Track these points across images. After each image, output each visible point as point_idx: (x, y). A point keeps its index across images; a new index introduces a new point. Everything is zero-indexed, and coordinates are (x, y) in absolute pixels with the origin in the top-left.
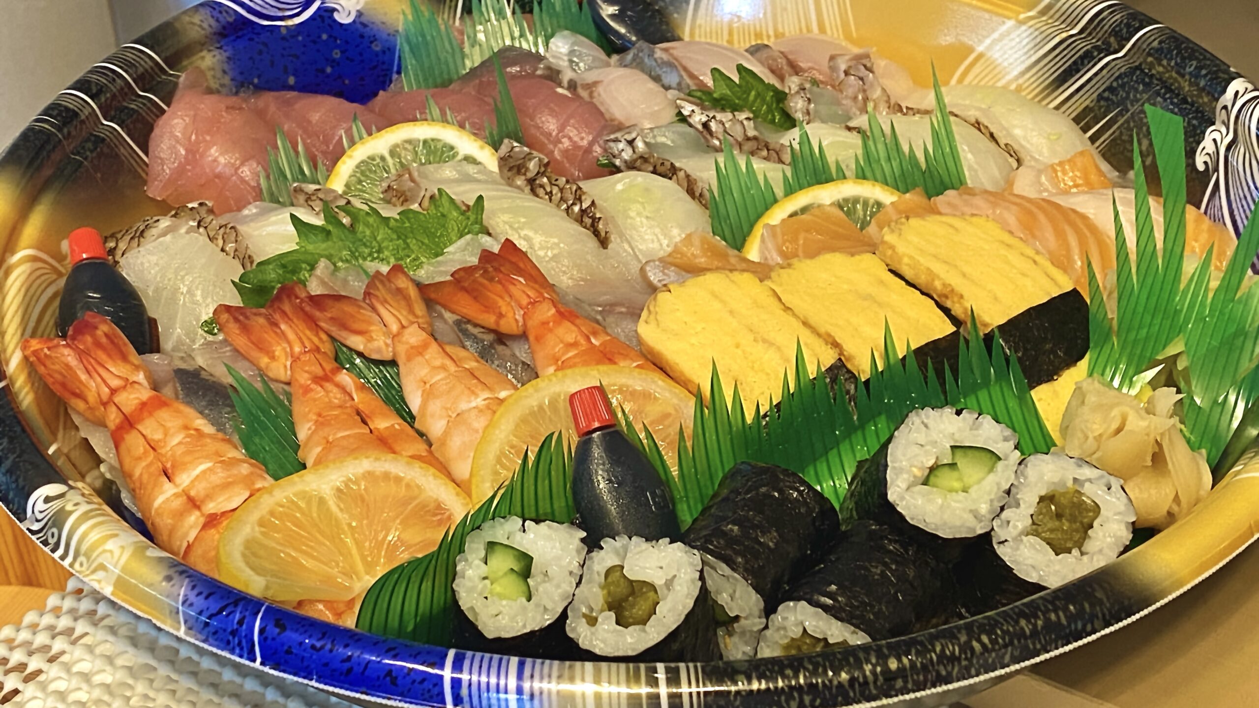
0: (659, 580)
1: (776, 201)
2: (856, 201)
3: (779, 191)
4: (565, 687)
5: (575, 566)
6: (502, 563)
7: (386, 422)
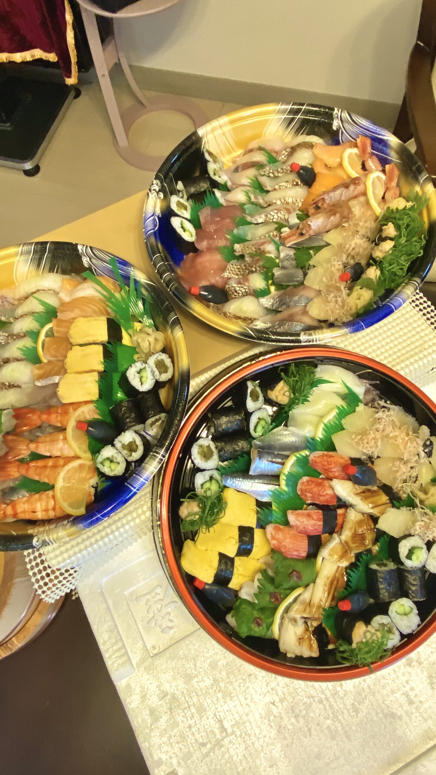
0: (131, 440)
1: (36, 348)
2: (47, 332)
3: (35, 345)
4: (149, 471)
5: (116, 451)
6: (107, 463)
7: (50, 463)
